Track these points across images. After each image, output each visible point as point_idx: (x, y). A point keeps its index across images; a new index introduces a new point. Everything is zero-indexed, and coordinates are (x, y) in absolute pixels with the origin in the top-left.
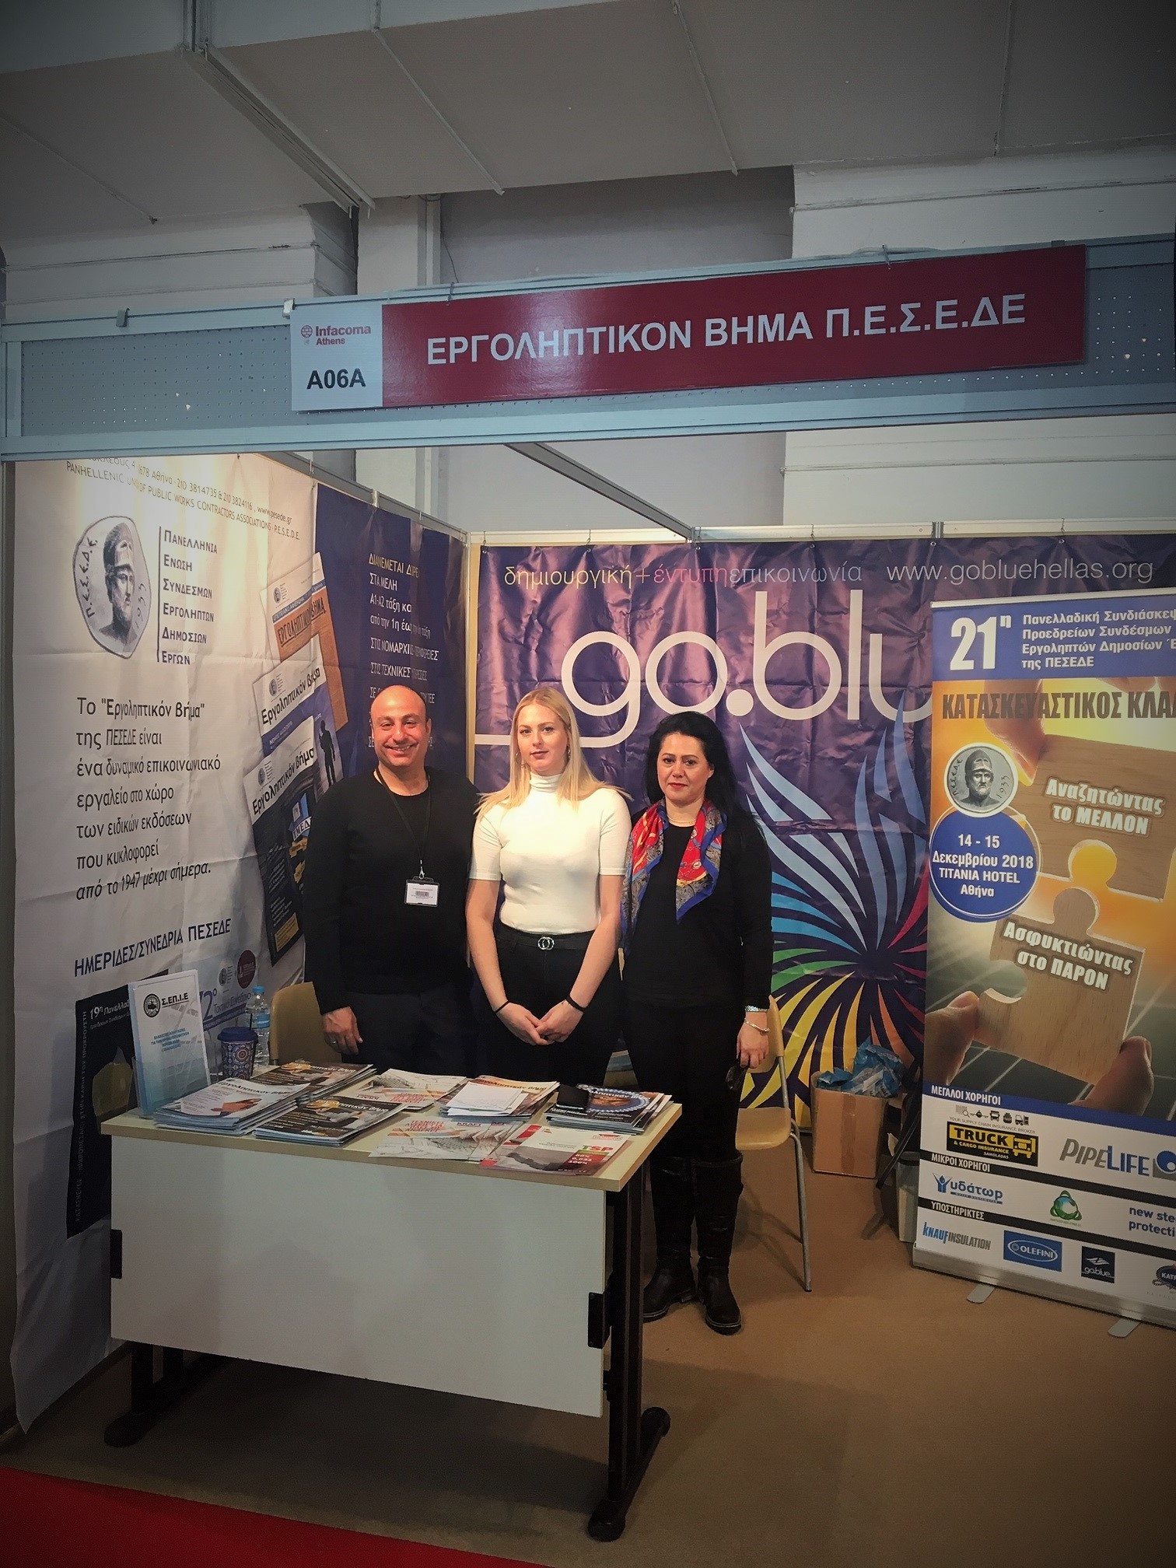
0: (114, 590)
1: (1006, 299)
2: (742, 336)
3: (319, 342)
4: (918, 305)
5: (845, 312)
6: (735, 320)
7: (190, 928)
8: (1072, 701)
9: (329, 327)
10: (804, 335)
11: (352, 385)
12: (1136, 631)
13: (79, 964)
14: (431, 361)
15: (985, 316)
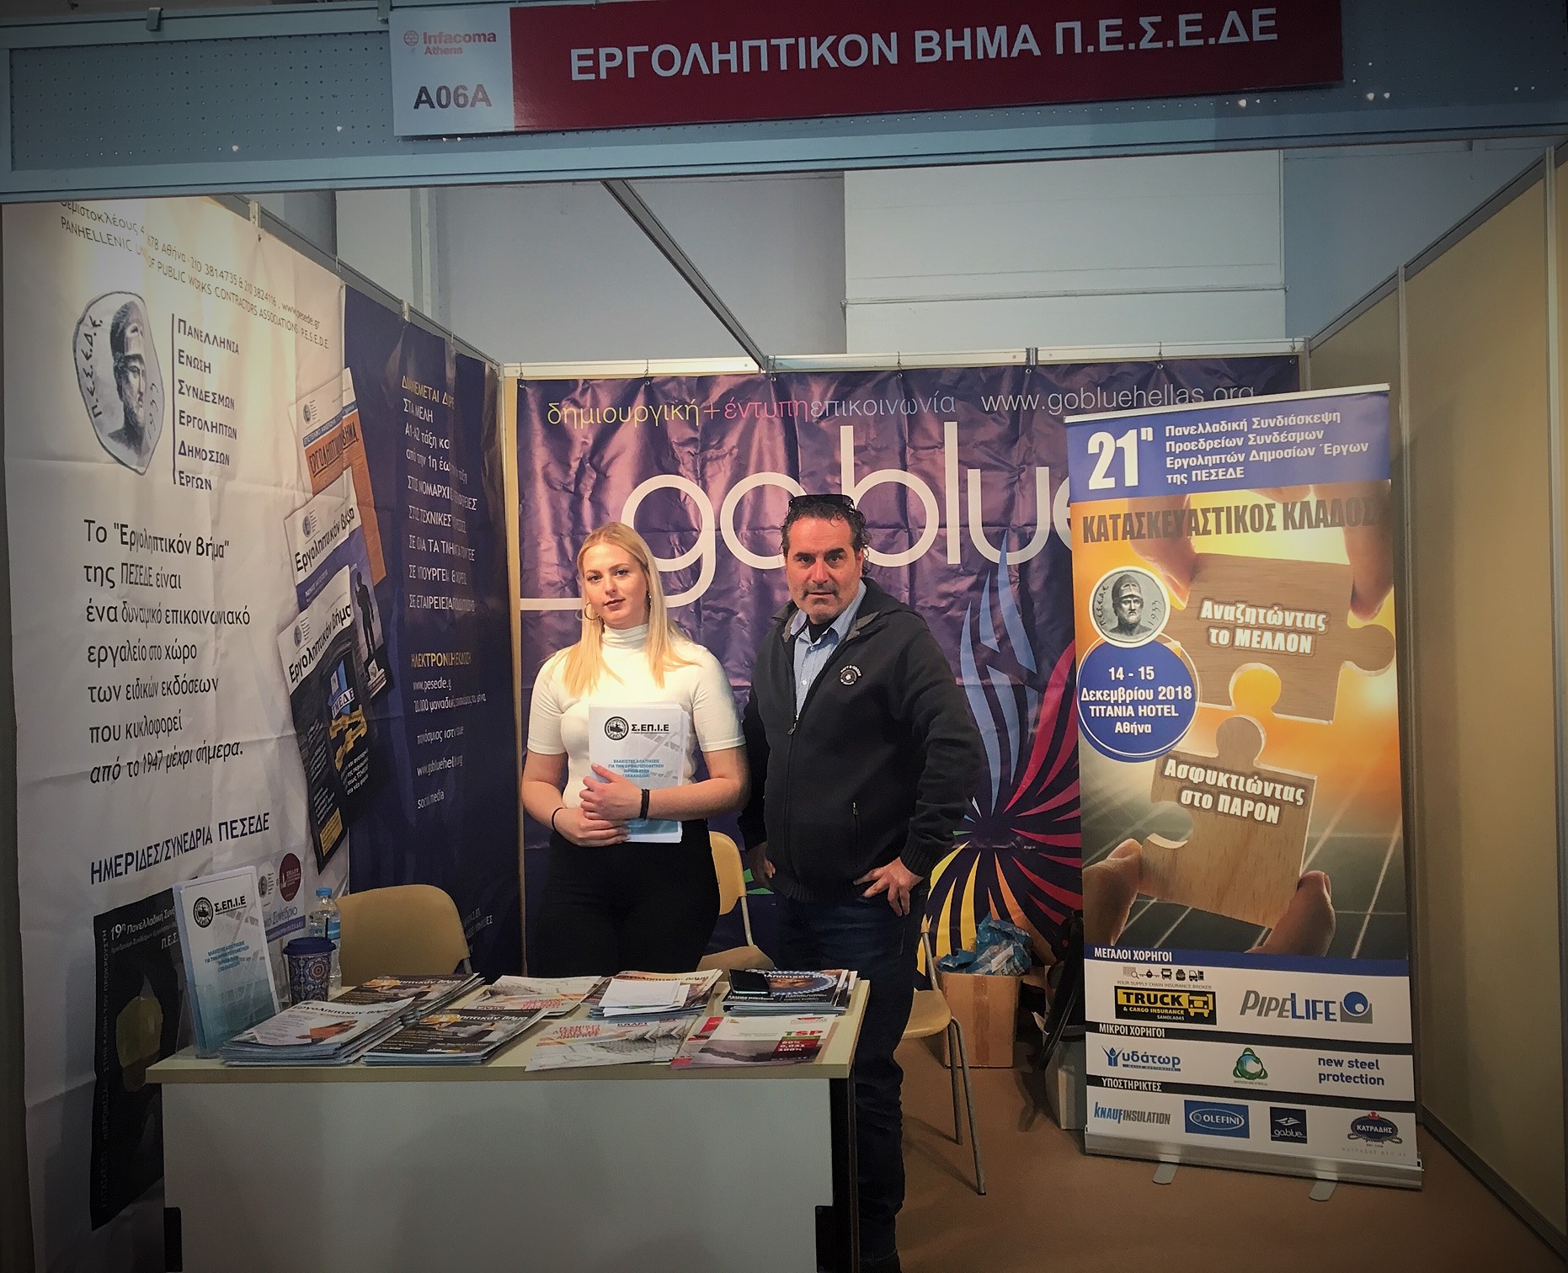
0: (124, 386)
1: (1256, 13)
2: (959, 51)
3: (428, 51)
4: (1158, 19)
5: (1077, 26)
6: (949, 33)
7: (220, 825)
8: (1223, 515)
9: (441, 33)
10: (1030, 51)
11: (473, 105)
12: (1287, 437)
13: (96, 868)
14: (576, 76)
15: (1233, 32)
